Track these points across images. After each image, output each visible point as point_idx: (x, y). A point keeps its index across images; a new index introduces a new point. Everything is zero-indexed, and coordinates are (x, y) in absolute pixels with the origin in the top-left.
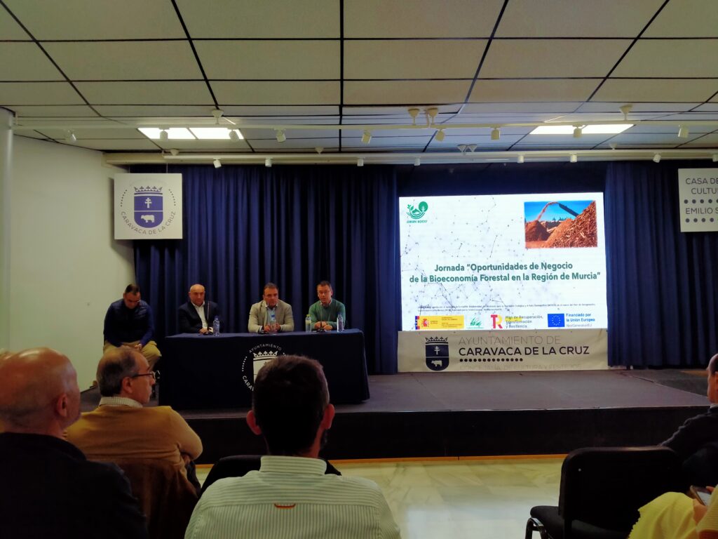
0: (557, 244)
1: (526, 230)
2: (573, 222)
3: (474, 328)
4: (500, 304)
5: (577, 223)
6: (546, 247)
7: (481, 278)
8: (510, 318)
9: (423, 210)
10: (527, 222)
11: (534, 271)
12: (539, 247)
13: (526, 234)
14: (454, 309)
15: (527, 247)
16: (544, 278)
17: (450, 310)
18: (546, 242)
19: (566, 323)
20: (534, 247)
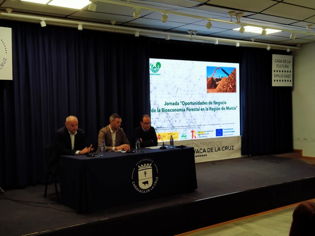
0: (220, 91)
1: (207, 82)
2: (227, 79)
3: (184, 139)
4: (196, 124)
5: (229, 80)
6: (216, 92)
7: (187, 109)
8: (200, 132)
9: (158, 67)
10: (208, 78)
11: (211, 106)
12: (213, 92)
13: (207, 84)
14: (174, 128)
15: (208, 92)
16: (214, 110)
17: (172, 129)
18: (216, 89)
19: (223, 134)
20: (211, 92)
